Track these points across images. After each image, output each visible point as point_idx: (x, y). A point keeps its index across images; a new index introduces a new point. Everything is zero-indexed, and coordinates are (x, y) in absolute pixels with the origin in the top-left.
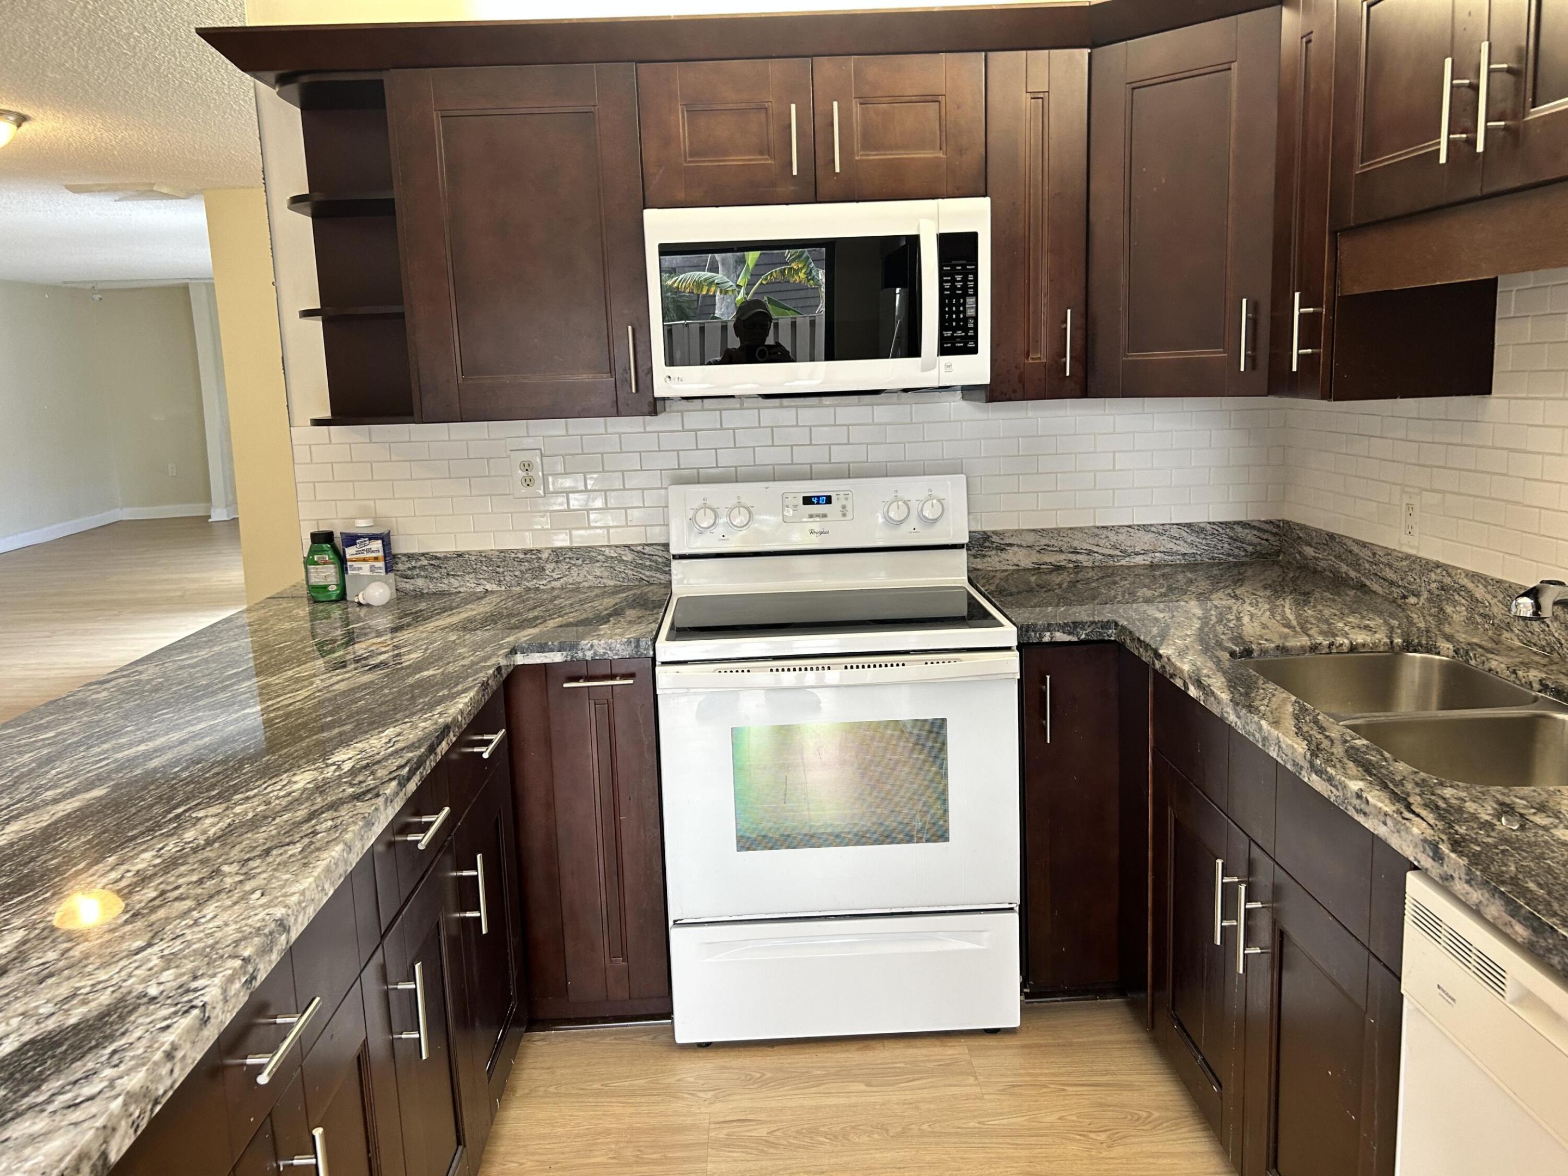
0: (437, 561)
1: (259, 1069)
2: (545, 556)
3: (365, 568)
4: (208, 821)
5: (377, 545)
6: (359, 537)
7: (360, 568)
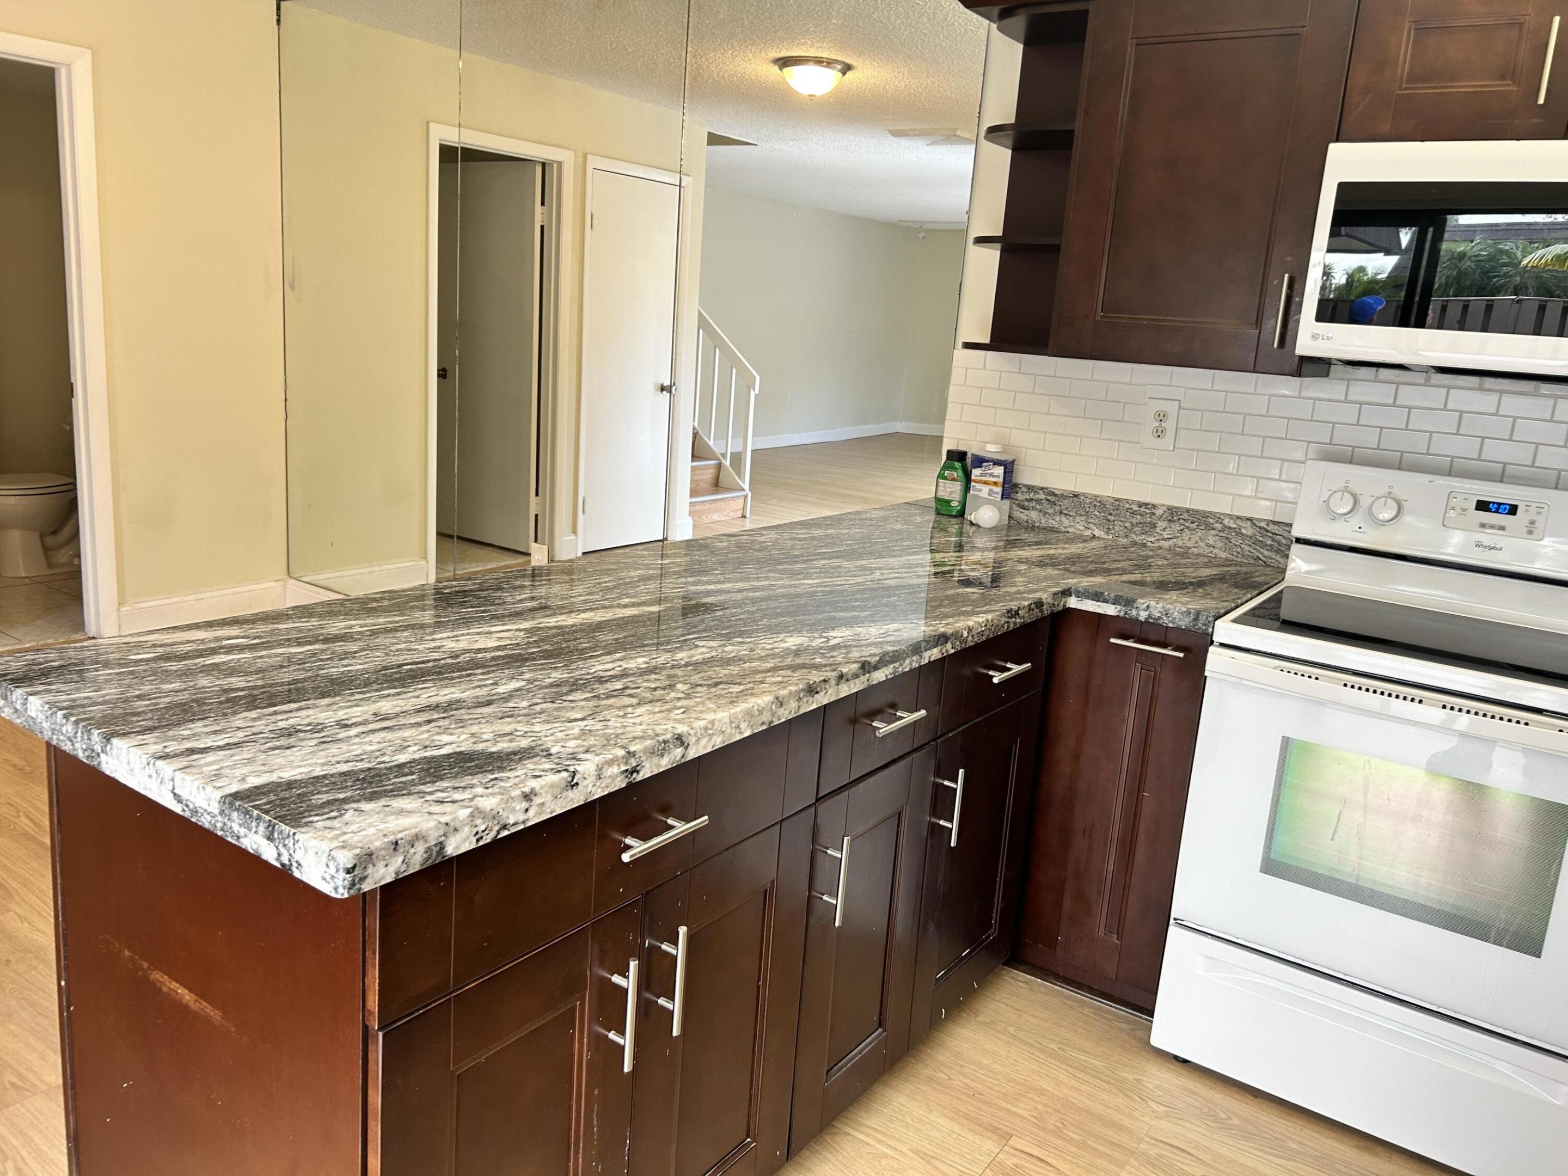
0: (1053, 497)
1: (628, 847)
2: (1159, 512)
3: (985, 489)
4: (701, 650)
5: (999, 471)
6: (988, 461)
7: (980, 490)
